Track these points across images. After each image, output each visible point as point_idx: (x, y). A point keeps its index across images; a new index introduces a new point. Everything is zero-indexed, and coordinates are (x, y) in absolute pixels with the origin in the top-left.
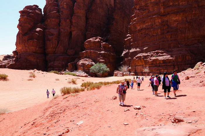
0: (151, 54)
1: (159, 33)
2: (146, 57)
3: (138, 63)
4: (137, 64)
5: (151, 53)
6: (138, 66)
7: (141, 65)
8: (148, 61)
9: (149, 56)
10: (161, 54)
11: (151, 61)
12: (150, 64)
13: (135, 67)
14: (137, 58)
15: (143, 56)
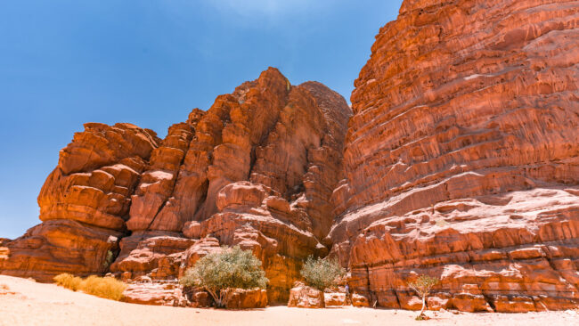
0: (419, 216)
1: (436, 152)
2: (400, 227)
3: (376, 253)
4: (370, 258)
5: (420, 213)
6: (377, 265)
7: (386, 262)
8: (412, 242)
9: (414, 221)
10: (462, 214)
11: (425, 239)
12: (423, 252)
13: (368, 271)
14: (368, 235)
15: (389, 224)
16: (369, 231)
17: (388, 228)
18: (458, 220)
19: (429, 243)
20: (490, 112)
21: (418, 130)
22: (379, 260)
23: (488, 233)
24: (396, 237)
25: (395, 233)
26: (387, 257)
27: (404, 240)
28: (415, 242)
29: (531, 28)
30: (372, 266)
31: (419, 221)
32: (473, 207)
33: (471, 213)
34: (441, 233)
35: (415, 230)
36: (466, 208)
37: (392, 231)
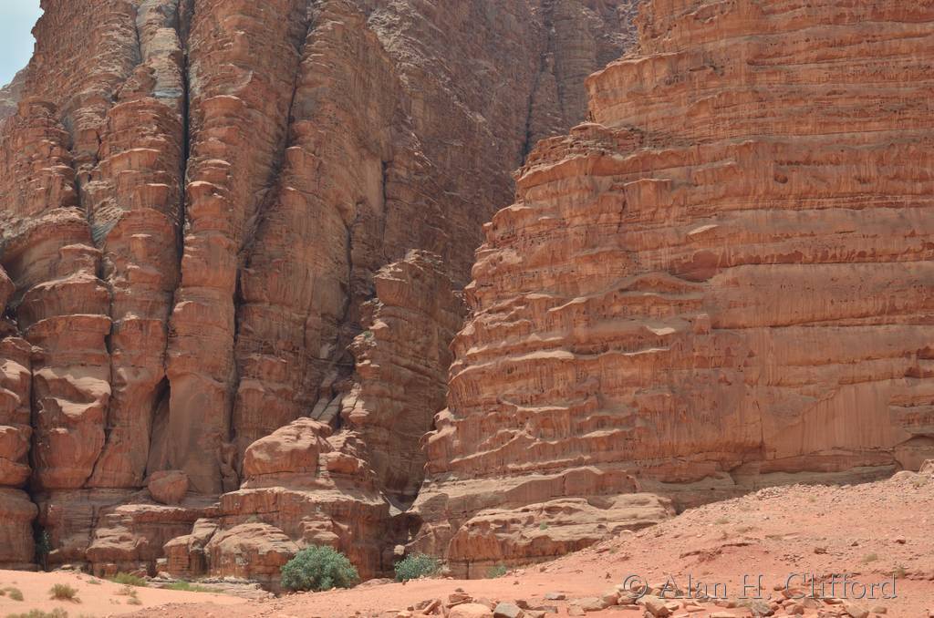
0: (526, 514)
1: (566, 430)
2: (505, 525)
3: (478, 549)
4: (472, 553)
5: (527, 510)
6: (478, 561)
7: (488, 559)
8: (512, 544)
9: (519, 522)
10: (565, 518)
11: (524, 542)
12: (521, 554)
13: (468, 566)
14: (472, 530)
15: (496, 522)
16: (473, 525)
17: (493, 526)
18: (560, 524)
19: (526, 547)
20: (637, 384)
21: (556, 388)
22: (481, 556)
23: (573, 541)
24: (500, 538)
25: (498, 532)
26: (490, 555)
27: (507, 540)
28: (515, 544)
29: (724, 254)
30: (473, 562)
31: (524, 522)
32: (577, 510)
33: (573, 517)
34: (538, 538)
35: (518, 532)
36: (570, 511)
37: (497, 530)
